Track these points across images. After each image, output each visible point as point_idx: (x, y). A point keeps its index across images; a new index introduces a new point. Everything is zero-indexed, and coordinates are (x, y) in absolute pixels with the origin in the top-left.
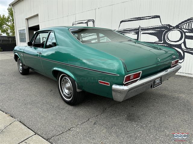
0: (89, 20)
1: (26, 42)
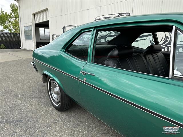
1: (32, 39)
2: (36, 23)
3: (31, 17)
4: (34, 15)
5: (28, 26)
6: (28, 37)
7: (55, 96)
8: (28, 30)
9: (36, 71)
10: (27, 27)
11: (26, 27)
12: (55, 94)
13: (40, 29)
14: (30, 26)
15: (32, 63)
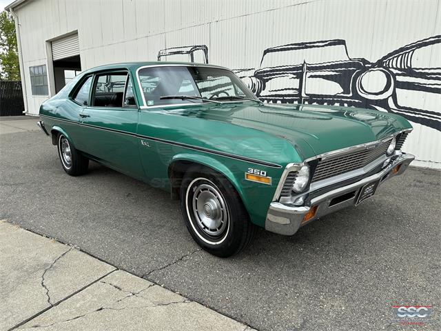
0: (196, 47)
1: (48, 94)
2: (55, 59)
3: (44, 47)
4: (51, 42)
5: (38, 67)
6: (39, 90)
7: (67, 158)
8: (39, 75)
9: (46, 135)
10: (36, 69)
11: (34, 67)
12: (67, 155)
13: (65, 71)
14: (42, 66)
15: (39, 123)
